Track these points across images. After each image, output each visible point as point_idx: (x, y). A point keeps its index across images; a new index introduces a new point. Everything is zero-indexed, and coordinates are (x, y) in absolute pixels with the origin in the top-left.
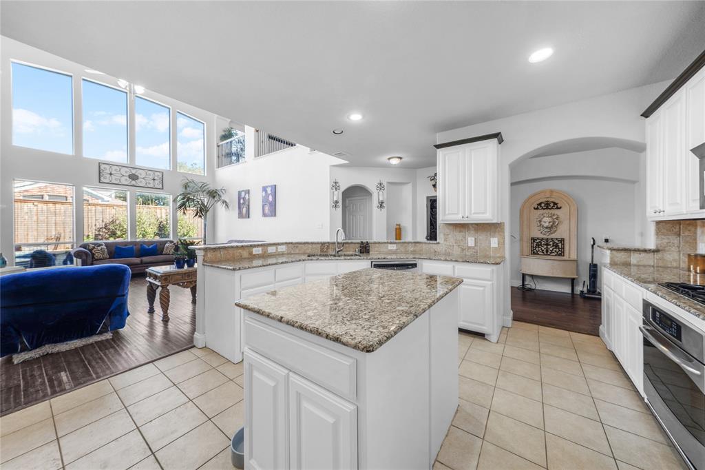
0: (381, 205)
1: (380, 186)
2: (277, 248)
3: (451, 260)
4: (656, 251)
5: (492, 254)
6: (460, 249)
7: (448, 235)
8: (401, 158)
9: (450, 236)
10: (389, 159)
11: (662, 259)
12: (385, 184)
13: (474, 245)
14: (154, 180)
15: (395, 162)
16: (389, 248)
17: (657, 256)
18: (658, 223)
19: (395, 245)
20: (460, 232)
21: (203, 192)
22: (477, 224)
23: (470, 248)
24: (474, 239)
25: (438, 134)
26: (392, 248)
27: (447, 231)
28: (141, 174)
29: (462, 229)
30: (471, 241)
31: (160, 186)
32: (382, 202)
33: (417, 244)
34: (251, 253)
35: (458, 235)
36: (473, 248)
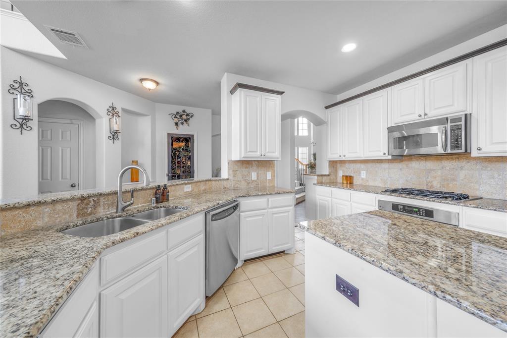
0: (114, 135)
1: (112, 111)
3: (267, 194)
4: (328, 175)
5: (268, 185)
6: (246, 183)
7: (236, 171)
8: (157, 83)
9: (238, 172)
10: (142, 80)
11: (330, 179)
12: (119, 109)
13: (256, 179)
15: (149, 85)
17: (329, 177)
18: (330, 161)
20: (246, 167)
22: (258, 161)
23: (253, 181)
24: (256, 173)
25: (226, 73)
26: (187, 190)
27: (236, 168)
29: (248, 166)
30: (254, 176)
32: (116, 132)
33: (207, 182)
35: (244, 171)
36: (255, 181)
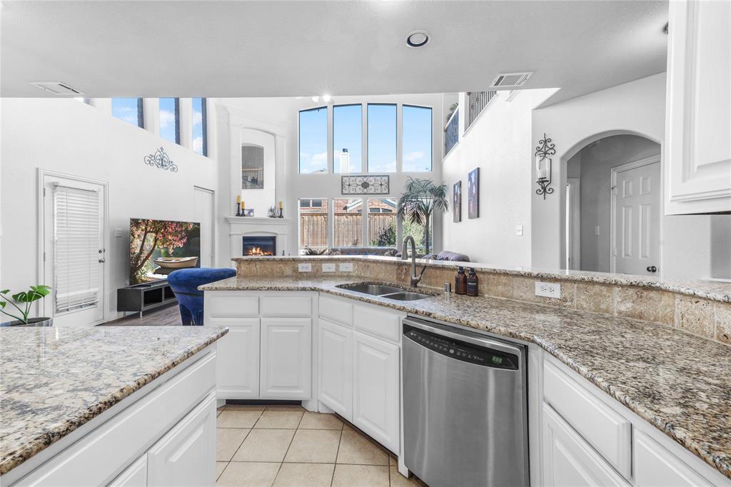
2: (337, 267)
14: (381, 185)
16: (538, 292)
19: (557, 286)
21: (425, 192)
26: (547, 294)
28: (371, 181)
31: (386, 191)
34: (295, 270)
